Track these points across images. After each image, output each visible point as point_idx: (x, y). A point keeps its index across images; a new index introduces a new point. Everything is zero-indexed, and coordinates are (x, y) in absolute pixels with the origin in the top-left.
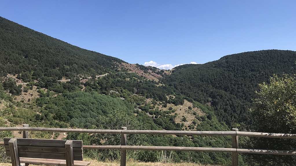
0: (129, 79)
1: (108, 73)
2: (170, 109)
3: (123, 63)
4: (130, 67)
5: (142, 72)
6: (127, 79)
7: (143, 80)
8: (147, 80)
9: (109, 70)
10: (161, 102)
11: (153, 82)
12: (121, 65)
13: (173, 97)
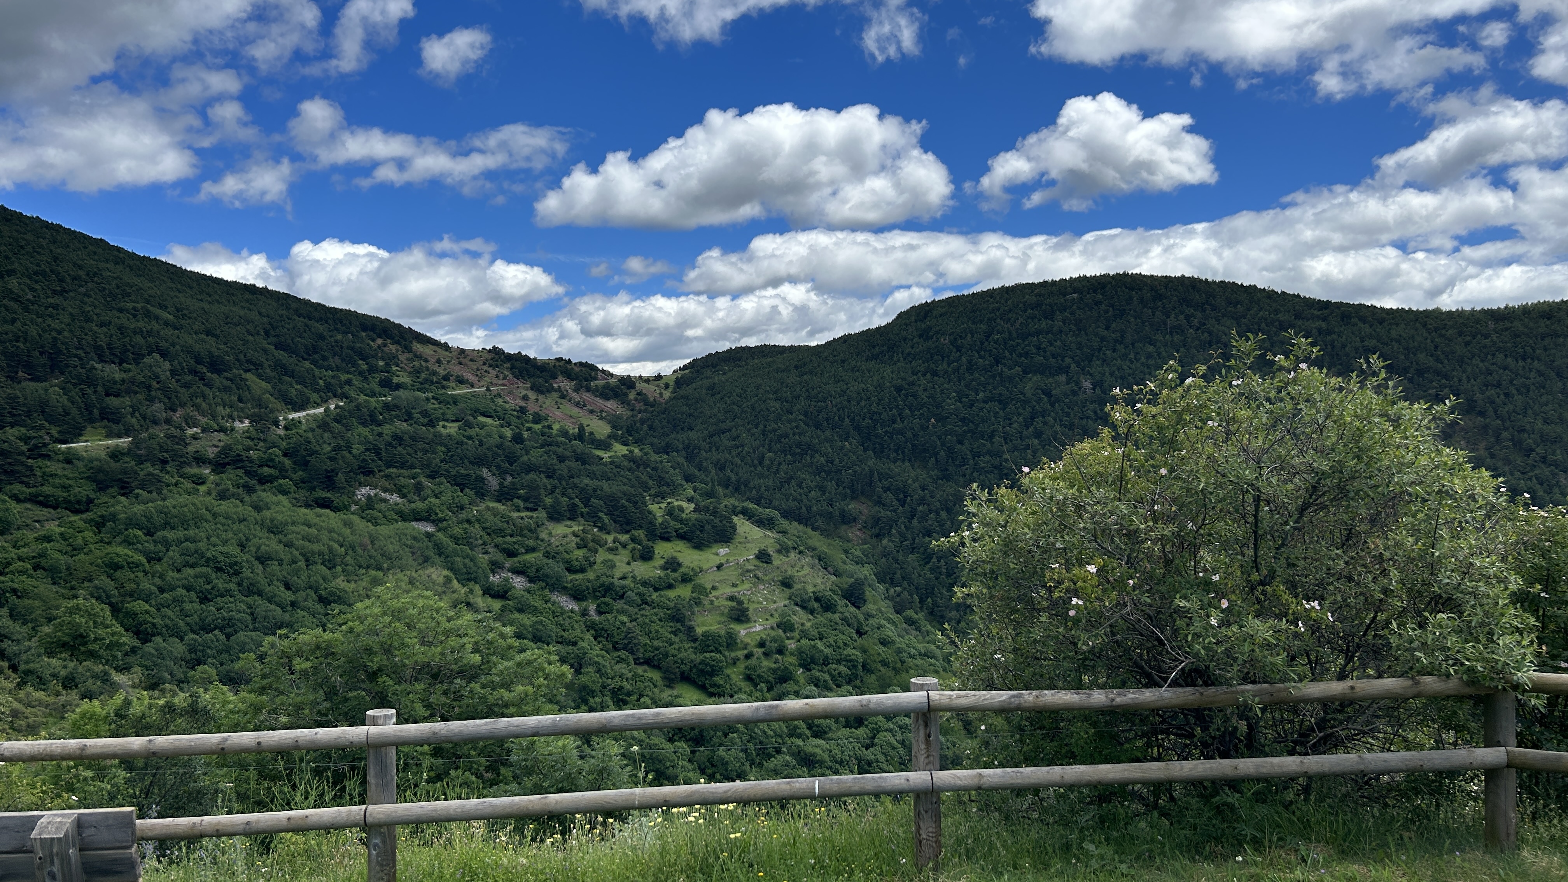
0: (452, 429)
1: (344, 396)
2: (672, 564)
3: (418, 347)
4: (460, 363)
5: (523, 388)
6: (444, 427)
7: (529, 429)
8: (550, 427)
9: (349, 382)
10: (624, 538)
11: (580, 436)
12: (410, 355)
13: (681, 510)
